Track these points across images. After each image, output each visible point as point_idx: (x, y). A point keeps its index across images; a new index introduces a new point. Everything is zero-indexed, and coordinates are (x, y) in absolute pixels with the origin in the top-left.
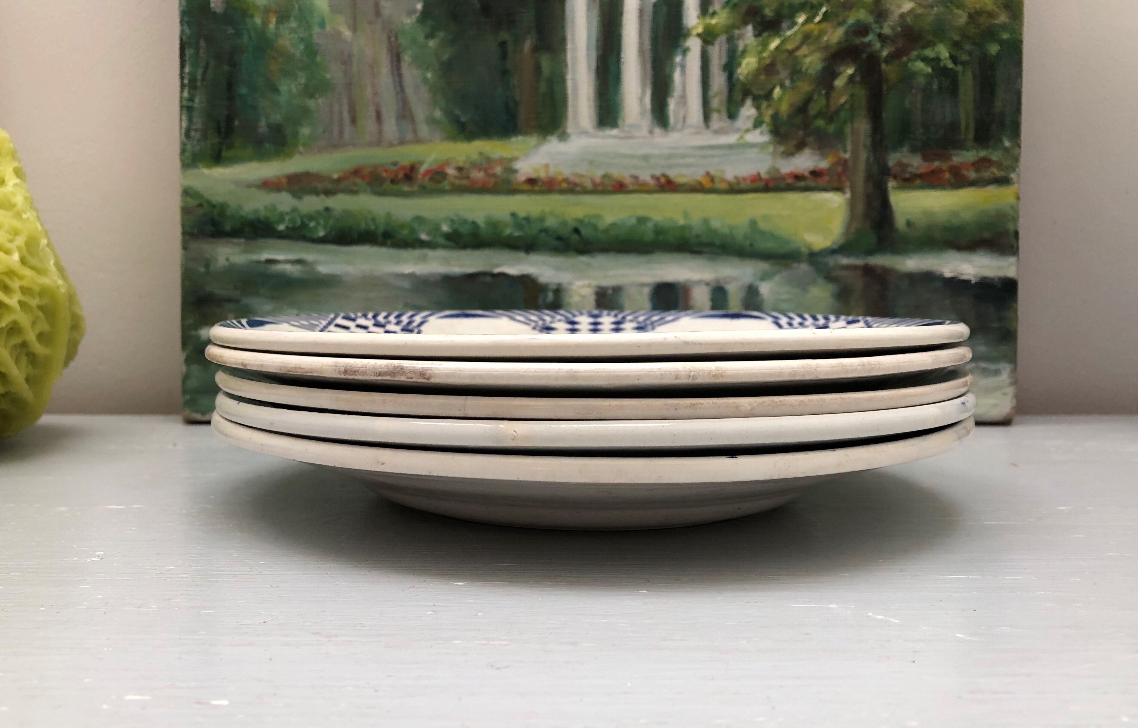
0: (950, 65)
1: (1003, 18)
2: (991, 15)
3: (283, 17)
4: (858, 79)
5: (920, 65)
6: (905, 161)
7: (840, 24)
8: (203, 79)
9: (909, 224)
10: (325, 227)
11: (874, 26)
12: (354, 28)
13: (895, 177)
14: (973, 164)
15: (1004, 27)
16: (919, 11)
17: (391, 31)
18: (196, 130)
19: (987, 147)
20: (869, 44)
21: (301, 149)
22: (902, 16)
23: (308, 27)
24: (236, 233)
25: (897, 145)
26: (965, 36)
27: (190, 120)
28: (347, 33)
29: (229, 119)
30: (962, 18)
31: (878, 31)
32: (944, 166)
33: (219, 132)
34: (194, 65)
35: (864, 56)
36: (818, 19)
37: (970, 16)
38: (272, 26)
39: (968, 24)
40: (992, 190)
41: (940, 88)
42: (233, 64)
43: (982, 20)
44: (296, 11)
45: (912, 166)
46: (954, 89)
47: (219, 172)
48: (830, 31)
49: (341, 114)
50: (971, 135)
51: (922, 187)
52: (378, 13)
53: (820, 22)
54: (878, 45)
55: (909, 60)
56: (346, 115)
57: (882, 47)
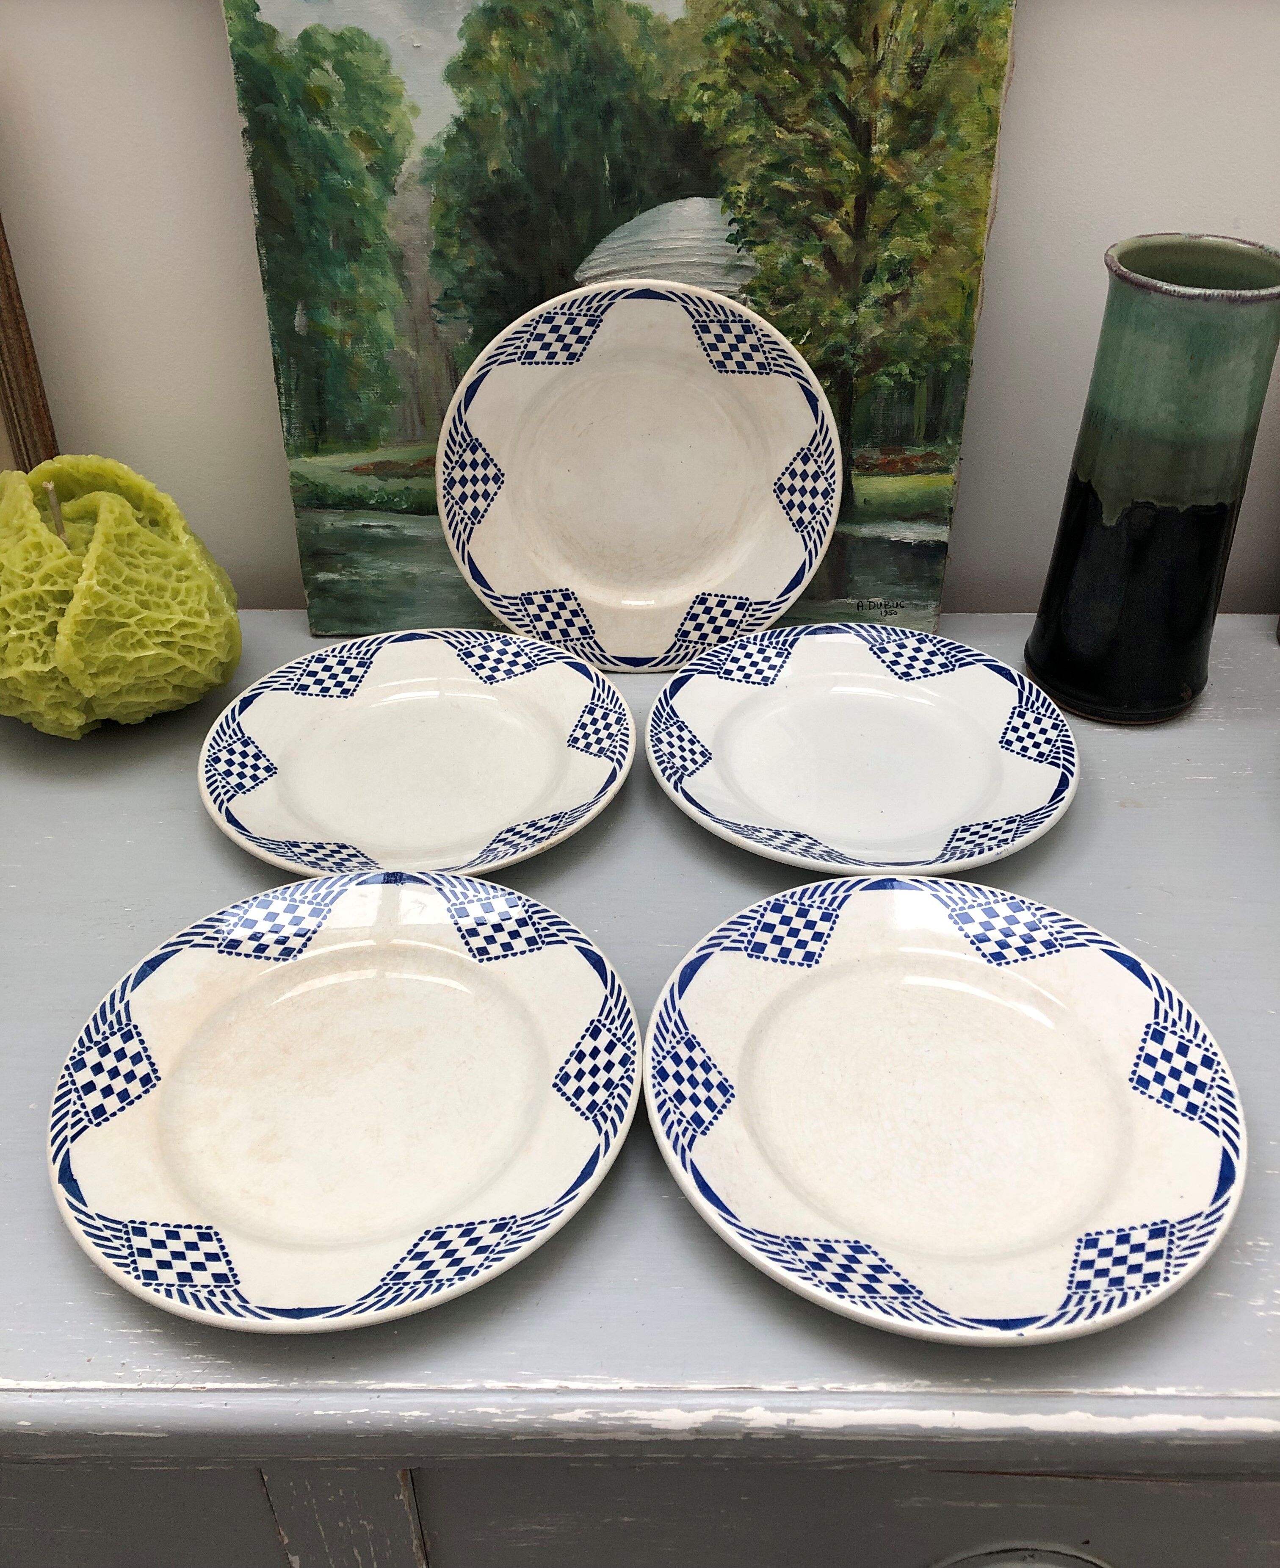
0: (910, 380)
1: (956, 342)
2: (946, 339)
3: (357, 339)
4: (833, 390)
5: (885, 379)
6: (867, 455)
7: (820, 346)
8: (296, 389)
9: (865, 501)
10: (407, 502)
11: (848, 347)
12: (417, 348)
13: (857, 467)
14: (921, 457)
15: (956, 350)
16: (887, 335)
17: (448, 351)
18: (295, 428)
19: (933, 445)
20: (844, 362)
21: (382, 443)
22: (873, 339)
23: (379, 348)
24: (336, 506)
25: (861, 443)
26: (923, 356)
27: (289, 421)
28: (412, 353)
29: (322, 420)
30: (922, 341)
31: (852, 351)
32: (898, 458)
33: (315, 430)
34: (288, 377)
35: (840, 371)
36: (803, 341)
37: (929, 340)
38: (348, 346)
39: (927, 345)
40: (935, 477)
41: (899, 398)
42: (320, 377)
43: (938, 343)
44: (367, 334)
45: (872, 459)
46: (911, 400)
47: (317, 460)
48: (812, 351)
49: (412, 416)
50: (922, 435)
51: (879, 475)
52: (436, 337)
53: (804, 344)
54: (852, 363)
55: (875, 376)
56: (416, 417)
57: (855, 365)
